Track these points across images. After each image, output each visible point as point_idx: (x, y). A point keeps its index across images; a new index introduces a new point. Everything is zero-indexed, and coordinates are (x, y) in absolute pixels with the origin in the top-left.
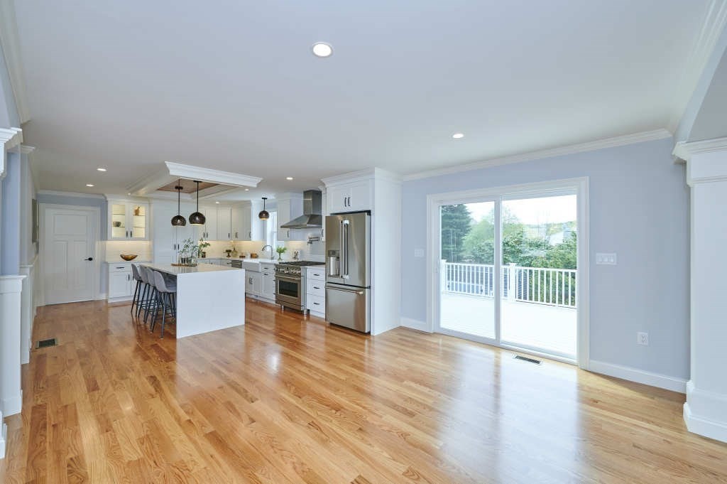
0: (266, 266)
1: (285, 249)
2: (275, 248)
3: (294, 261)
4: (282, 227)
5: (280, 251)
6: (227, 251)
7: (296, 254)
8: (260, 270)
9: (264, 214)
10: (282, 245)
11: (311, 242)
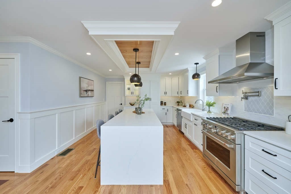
0: (197, 118)
1: (214, 103)
2: (205, 102)
3: (223, 116)
4: (209, 82)
5: (210, 105)
6: (177, 102)
7: (226, 109)
8: (192, 120)
9: (196, 76)
10: (212, 100)
11: (246, 98)
